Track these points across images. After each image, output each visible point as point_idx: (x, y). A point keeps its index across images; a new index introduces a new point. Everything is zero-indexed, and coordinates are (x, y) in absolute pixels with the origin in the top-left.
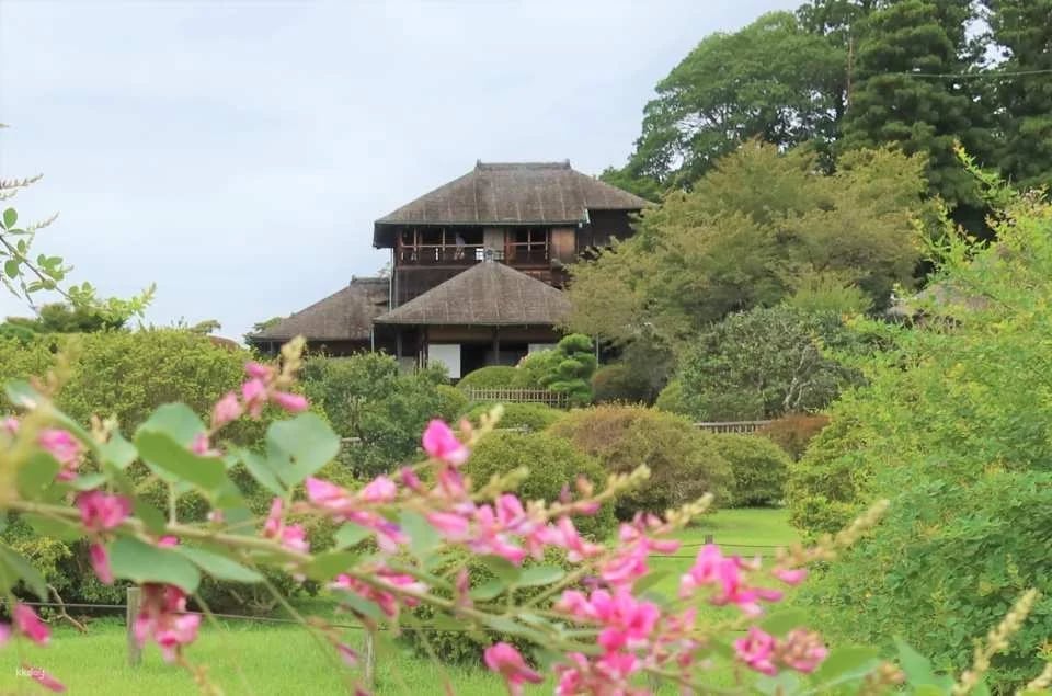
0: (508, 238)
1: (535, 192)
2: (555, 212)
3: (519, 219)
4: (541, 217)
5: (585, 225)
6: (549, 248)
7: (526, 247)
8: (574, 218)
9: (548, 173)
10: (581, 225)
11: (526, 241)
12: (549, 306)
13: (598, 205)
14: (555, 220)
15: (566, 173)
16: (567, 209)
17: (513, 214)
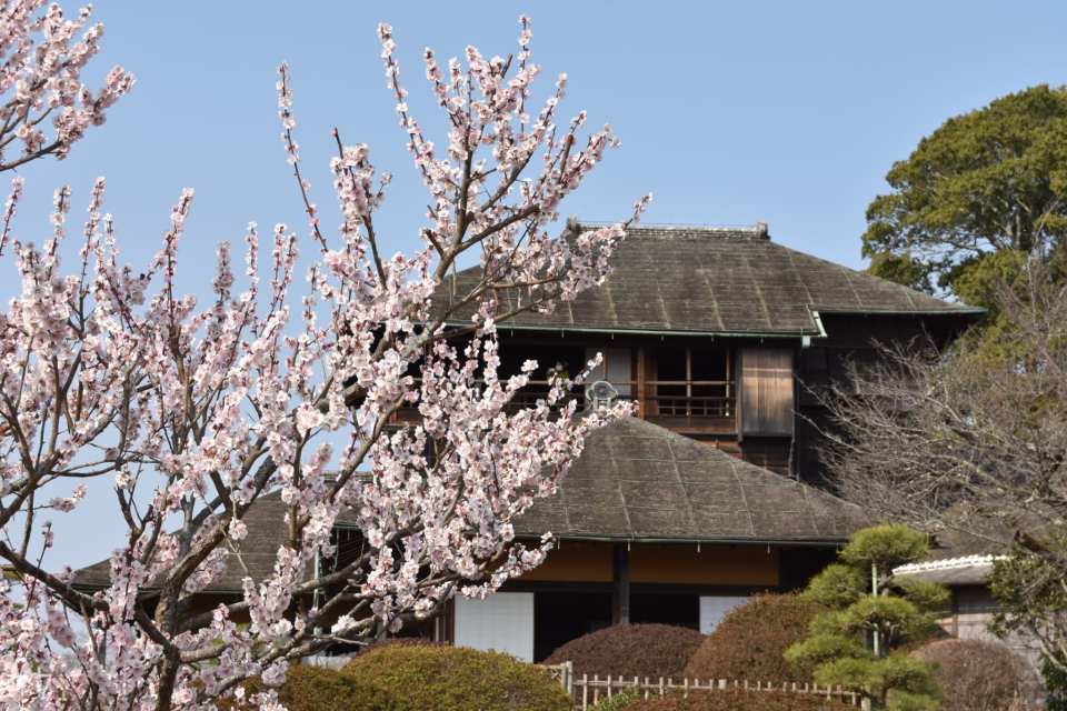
0: (641, 373)
1: (698, 279)
2: (747, 314)
3: (667, 326)
4: (717, 321)
5: (816, 341)
6: (733, 393)
7: (684, 387)
8: (788, 326)
9: (726, 247)
10: (806, 341)
11: (684, 378)
12: (751, 503)
13: (841, 306)
14: (749, 331)
15: (762, 250)
16: (773, 310)
17: (655, 314)
